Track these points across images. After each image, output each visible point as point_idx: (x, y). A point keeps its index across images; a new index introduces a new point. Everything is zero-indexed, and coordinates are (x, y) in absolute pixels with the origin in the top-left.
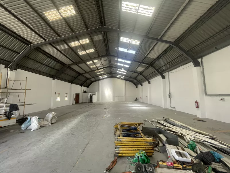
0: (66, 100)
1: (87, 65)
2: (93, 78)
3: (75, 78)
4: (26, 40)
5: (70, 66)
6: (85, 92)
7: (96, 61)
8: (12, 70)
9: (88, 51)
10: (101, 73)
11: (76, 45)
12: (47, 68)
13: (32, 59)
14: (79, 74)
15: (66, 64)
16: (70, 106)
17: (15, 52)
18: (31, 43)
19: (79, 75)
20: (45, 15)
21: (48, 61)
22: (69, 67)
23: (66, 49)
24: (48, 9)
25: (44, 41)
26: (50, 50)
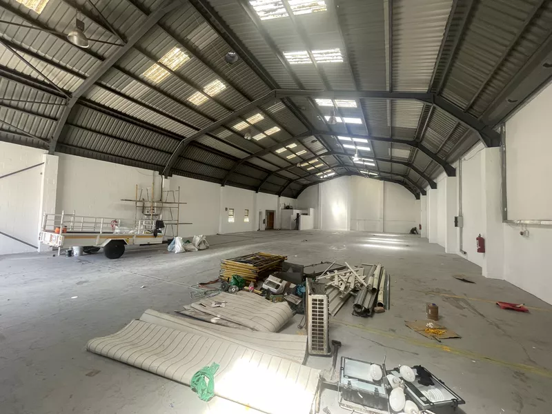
0: (247, 222)
1: (277, 155)
2: (301, 178)
3: (262, 181)
4: (178, 135)
5: (247, 160)
6: (287, 208)
7: (293, 146)
8: (166, 178)
9: (270, 132)
10: (317, 166)
11: (244, 127)
12: (210, 168)
13: (188, 159)
14: (269, 172)
15: (239, 159)
16: (253, 232)
17: (167, 152)
18: (183, 137)
19: (268, 175)
20: (190, 100)
21: (210, 158)
22: (246, 163)
23: (231, 136)
24: (190, 94)
25: (196, 132)
26: (208, 141)
